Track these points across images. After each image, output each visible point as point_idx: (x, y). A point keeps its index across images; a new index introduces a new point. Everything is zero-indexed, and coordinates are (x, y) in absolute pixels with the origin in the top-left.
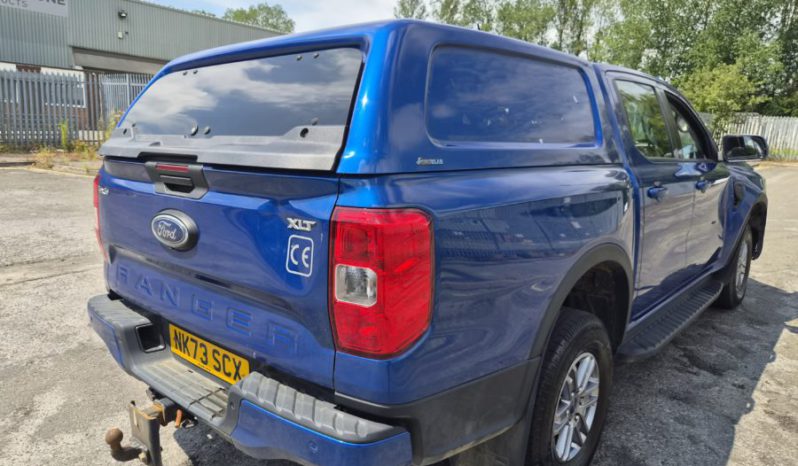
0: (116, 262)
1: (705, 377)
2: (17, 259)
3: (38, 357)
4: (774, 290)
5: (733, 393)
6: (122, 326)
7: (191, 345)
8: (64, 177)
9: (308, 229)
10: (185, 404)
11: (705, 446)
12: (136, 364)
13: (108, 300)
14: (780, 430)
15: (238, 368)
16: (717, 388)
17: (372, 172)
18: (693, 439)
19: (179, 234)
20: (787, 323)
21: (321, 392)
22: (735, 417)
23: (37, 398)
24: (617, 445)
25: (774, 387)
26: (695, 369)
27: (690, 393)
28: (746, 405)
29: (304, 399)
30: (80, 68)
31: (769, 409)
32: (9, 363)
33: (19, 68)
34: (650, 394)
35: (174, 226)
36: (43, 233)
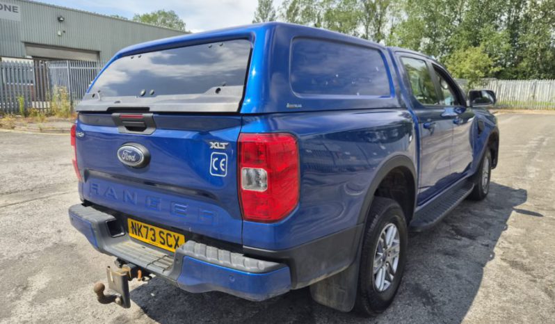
1: (465, 241)
3: (26, 253)
4: (507, 188)
5: (482, 249)
6: (96, 221)
7: (144, 230)
8: (23, 134)
9: (224, 148)
10: (144, 265)
11: (466, 280)
12: (107, 245)
13: (82, 207)
14: (510, 269)
15: (177, 240)
16: (472, 247)
17: (261, 112)
18: (458, 277)
19: (138, 157)
20: (515, 207)
21: (234, 247)
22: (483, 263)
23: (30, 279)
24: (413, 283)
25: (506, 245)
26: (459, 237)
27: (456, 251)
28: (490, 256)
29: (223, 253)
30: (30, 57)
31: (504, 257)
32: (5, 258)
34: (433, 253)
35: (133, 153)
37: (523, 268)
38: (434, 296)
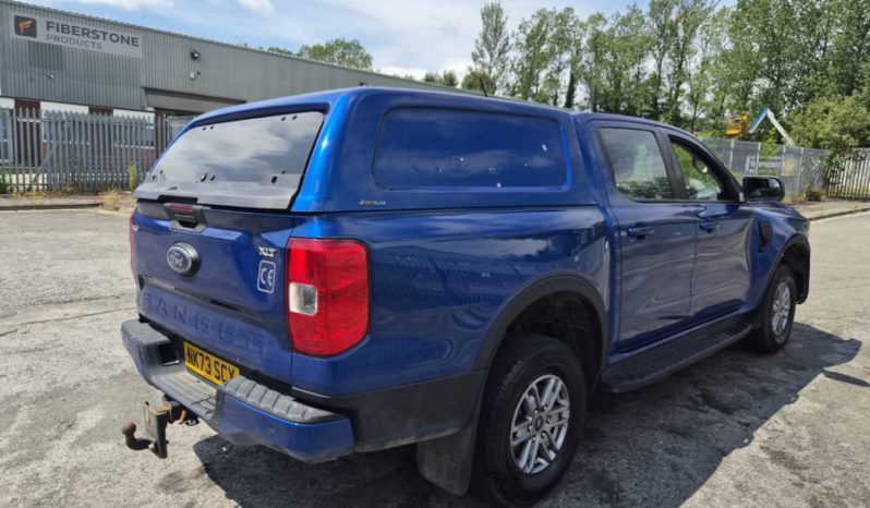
0: (144, 289)
1: (714, 414)
2: (75, 296)
3: (85, 381)
4: (829, 337)
5: (737, 430)
6: (145, 342)
7: (199, 358)
9: (271, 255)
10: (187, 404)
12: (155, 374)
13: (138, 323)
14: (768, 464)
15: (232, 375)
16: (721, 425)
18: (674, 467)
19: (185, 262)
20: (827, 369)
21: (283, 388)
22: (727, 450)
23: (79, 415)
24: (599, 469)
25: (781, 425)
26: (706, 407)
27: (690, 428)
28: (744, 437)
30: (152, 109)
31: (766, 445)
33: (91, 111)
34: (650, 428)
35: (182, 255)
36: (102, 272)
37: (792, 465)
38: (622, 491)
